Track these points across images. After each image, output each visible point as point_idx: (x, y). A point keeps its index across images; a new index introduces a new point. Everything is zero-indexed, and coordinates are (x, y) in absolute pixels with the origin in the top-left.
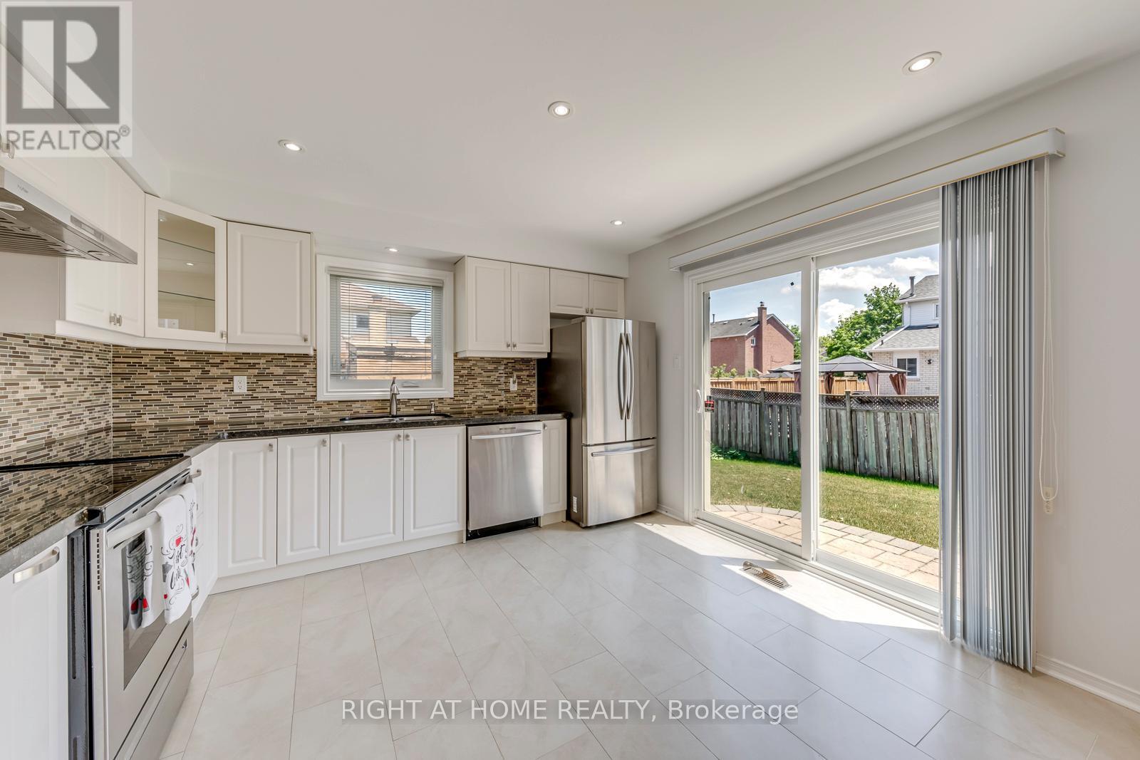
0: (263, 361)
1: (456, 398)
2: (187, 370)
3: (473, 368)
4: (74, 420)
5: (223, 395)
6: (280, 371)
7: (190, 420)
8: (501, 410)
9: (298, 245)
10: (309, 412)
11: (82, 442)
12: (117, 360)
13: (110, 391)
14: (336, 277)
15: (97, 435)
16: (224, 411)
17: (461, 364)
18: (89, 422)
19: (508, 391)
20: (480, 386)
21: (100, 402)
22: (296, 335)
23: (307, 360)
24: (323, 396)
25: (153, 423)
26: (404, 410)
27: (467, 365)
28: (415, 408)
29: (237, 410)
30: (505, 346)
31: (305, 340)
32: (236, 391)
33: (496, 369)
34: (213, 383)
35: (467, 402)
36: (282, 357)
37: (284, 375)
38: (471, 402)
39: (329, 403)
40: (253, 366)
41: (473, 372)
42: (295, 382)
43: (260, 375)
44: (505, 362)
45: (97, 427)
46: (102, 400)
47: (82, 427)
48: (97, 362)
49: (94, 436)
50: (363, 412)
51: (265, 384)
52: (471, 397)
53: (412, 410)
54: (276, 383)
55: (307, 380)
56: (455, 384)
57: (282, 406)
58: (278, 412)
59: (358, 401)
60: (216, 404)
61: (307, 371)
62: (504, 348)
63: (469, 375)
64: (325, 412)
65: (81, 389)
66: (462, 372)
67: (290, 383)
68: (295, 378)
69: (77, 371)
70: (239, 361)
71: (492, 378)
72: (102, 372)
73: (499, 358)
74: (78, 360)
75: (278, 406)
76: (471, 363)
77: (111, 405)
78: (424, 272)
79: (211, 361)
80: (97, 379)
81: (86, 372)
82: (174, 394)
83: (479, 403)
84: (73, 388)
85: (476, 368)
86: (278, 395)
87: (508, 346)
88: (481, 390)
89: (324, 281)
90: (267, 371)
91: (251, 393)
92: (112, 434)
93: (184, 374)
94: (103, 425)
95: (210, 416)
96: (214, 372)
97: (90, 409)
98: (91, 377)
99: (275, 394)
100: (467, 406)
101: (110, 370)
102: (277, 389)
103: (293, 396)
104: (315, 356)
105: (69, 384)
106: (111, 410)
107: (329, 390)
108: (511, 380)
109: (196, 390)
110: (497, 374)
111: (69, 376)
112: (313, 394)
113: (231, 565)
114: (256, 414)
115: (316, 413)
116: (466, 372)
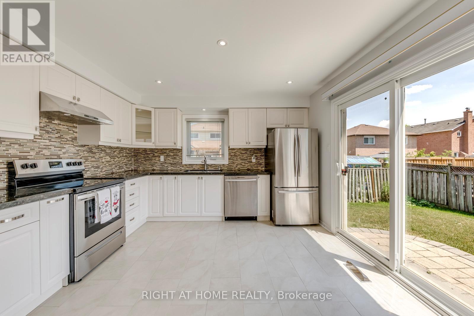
0: (168, 151)
1: (229, 165)
2: (149, 154)
3: (236, 153)
4: (120, 168)
5: (158, 162)
6: (172, 154)
7: (150, 169)
8: (248, 170)
9: (173, 113)
10: (180, 168)
11: (123, 174)
12: (135, 151)
13: (133, 160)
14: (189, 122)
15: (128, 172)
16: (158, 166)
17: (231, 151)
18: (125, 168)
19: (251, 162)
20: (239, 160)
21: (129, 163)
22: (172, 142)
23: (180, 150)
24: (184, 163)
25: (142, 169)
26: (210, 169)
27: (234, 151)
28: (214, 168)
29: (161, 166)
30: (246, 143)
31: (175, 144)
32: (161, 160)
33: (246, 153)
34: (155, 158)
35: (234, 166)
36: (173, 150)
37: (174, 155)
38: (236, 166)
39: (186, 165)
40: (165, 153)
41: (236, 154)
42: (176, 158)
43: (167, 155)
44: (250, 150)
45: (128, 170)
46: (130, 162)
47: (123, 169)
48: (128, 152)
49: (127, 172)
50: (196, 168)
51: (168, 158)
52: (235, 164)
53: (213, 168)
54: (171, 158)
55: (180, 157)
56: (229, 159)
57: (173, 165)
58: (172, 168)
59: (195, 165)
60: (156, 165)
61: (180, 154)
62: (245, 144)
63: (235, 155)
64: (185, 168)
65: (123, 159)
66: (232, 154)
67: (175, 158)
68: (176, 156)
69: (121, 155)
70: (162, 151)
71: (244, 157)
72: (130, 155)
73: (247, 148)
74: (122, 152)
75: (172, 166)
76: (235, 151)
77: (133, 164)
78: (217, 117)
79: (155, 151)
80: (128, 157)
81: (125, 155)
82: (147, 161)
83: (239, 166)
84: (120, 159)
85: (237, 153)
86: (172, 162)
87: (247, 143)
88: (240, 161)
89: (185, 123)
90: (169, 154)
91: (165, 161)
92: (133, 172)
93: (149, 155)
94: (130, 169)
95: (155, 168)
96: (156, 154)
97: (126, 165)
98: (126, 156)
99: (171, 162)
100: (233, 168)
101: (133, 154)
102: (172, 160)
103: (176, 162)
104: (182, 149)
105: (119, 158)
106: (133, 165)
107: (186, 161)
108: (253, 157)
109: (151, 160)
110: (247, 155)
111: (119, 156)
112: (181, 162)
113: (151, 213)
114: (166, 168)
115: (182, 168)
116: (233, 154)
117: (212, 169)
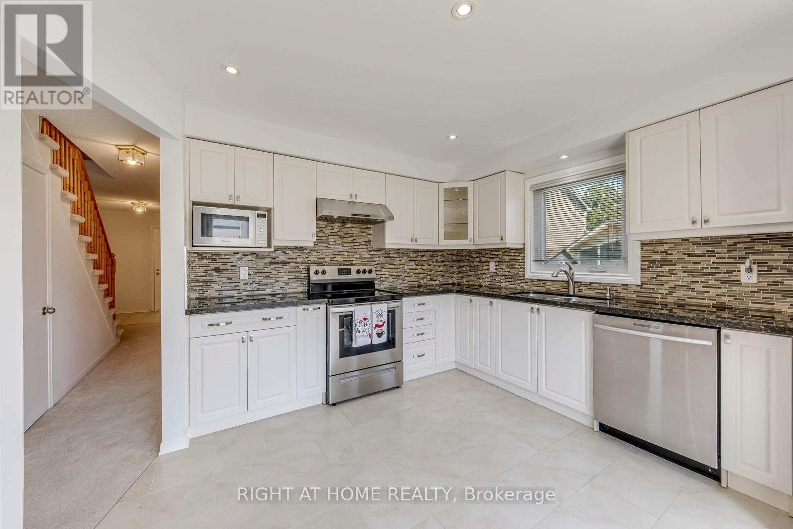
0: (501, 253)
1: (644, 286)
2: (475, 258)
3: (669, 252)
4: (433, 279)
5: (486, 272)
6: (507, 258)
7: (476, 283)
8: (722, 308)
9: (500, 181)
10: (521, 285)
11: (437, 288)
12: (458, 255)
13: (455, 268)
14: (537, 192)
15: (447, 286)
16: (487, 280)
17: (651, 248)
18: (441, 280)
19: (737, 283)
20: (680, 273)
21: (448, 273)
22: (495, 237)
23: (521, 251)
24: (529, 275)
25: (466, 283)
27: (659, 249)
28: (597, 291)
29: (491, 280)
31: (502, 240)
32: (491, 270)
33: (711, 253)
34: (483, 265)
35: (660, 291)
36: (509, 250)
37: (510, 260)
38: (667, 292)
39: (532, 280)
40: (497, 256)
41: (669, 257)
42: (515, 266)
43: (500, 261)
44: (730, 242)
45: (447, 282)
46: (450, 271)
47: (437, 282)
48: (447, 256)
49: (444, 286)
51: (502, 266)
52: (667, 286)
54: (506, 265)
55: (520, 264)
56: (643, 270)
57: (509, 280)
58: (507, 284)
59: (549, 281)
60: (484, 276)
61: (520, 258)
63: (663, 260)
64: (530, 286)
65: (437, 267)
66: (653, 257)
67: (512, 266)
68: (514, 263)
69: (434, 260)
70: (492, 253)
71: (703, 264)
72: (450, 260)
74: (435, 256)
75: (507, 280)
76: (666, 247)
77: (455, 274)
79: (483, 254)
80: (446, 263)
81: (440, 260)
82: (472, 270)
83: (680, 294)
84: (432, 266)
85: (674, 252)
86: (507, 273)
87: (694, 222)
88: (683, 278)
90: (502, 259)
91: (496, 271)
92: (456, 287)
93: (474, 260)
94: (451, 282)
95: (482, 282)
96: (484, 259)
97: (443, 275)
98: (442, 262)
99: (505, 273)
100: (659, 296)
101: (455, 259)
102: (507, 269)
103: (514, 274)
104: (524, 249)
105: (430, 265)
106: (456, 276)
107: (533, 271)
108: (743, 268)
109: (477, 268)
110: (713, 259)
111: (430, 262)
112: (523, 273)
113: (459, 356)
114: (498, 284)
115: (525, 287)
116: (659, 257)
117: (592, 293)
